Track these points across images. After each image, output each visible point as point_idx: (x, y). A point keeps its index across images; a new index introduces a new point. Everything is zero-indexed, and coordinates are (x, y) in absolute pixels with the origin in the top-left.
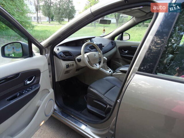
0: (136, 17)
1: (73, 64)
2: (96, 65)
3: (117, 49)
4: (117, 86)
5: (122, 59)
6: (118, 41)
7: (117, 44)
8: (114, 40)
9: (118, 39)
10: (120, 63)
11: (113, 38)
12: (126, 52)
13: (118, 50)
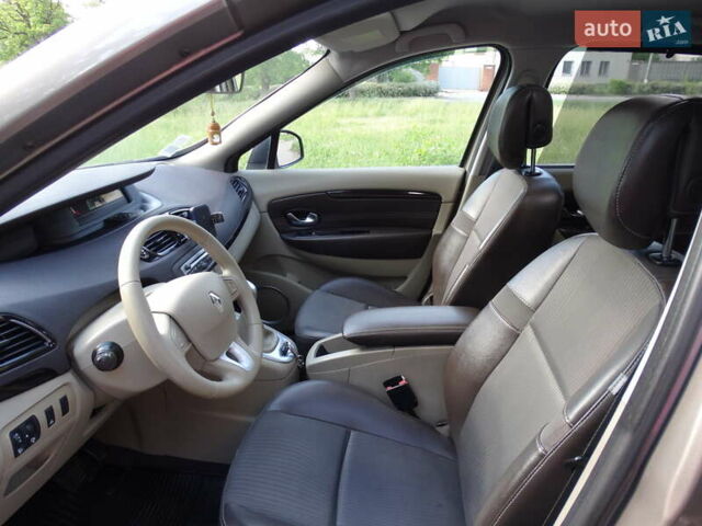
0: (343, 56)
1: (64, 402)
2: (230, 355)
3: (260, 212)
4: (355, 430)
5: (291, 255)
6: (252, 171)
7: (258, 190)
8: (235, 169)
9: (254, 163)
10: (285, 276)
11: (229, 162)
12: (309, 220)
13: (266, 215)
